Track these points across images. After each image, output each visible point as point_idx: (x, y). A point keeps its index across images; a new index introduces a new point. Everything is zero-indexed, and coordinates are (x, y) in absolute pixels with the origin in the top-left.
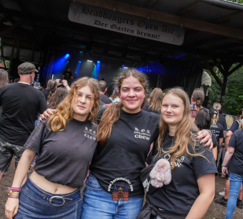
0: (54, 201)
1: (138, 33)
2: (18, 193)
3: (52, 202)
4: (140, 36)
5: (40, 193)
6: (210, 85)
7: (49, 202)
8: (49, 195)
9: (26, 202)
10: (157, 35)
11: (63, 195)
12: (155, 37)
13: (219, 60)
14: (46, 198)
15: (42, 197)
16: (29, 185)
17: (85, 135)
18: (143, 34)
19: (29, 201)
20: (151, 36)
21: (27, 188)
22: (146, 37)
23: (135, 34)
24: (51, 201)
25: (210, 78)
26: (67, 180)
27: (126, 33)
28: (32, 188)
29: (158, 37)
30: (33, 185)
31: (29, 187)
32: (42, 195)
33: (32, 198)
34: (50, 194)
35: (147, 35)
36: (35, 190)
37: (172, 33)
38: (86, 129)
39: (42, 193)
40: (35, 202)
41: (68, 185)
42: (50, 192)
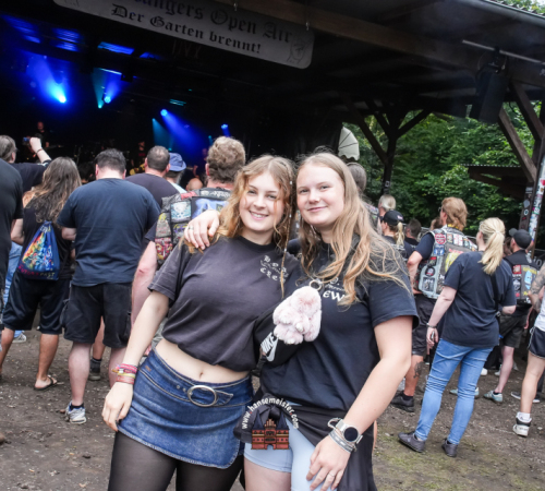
0: (197, 395)
1: (213, 37)
2: (133, 376)
3: (193, 397)
4: (215, 45)
5: (170, 378)
6: (356, 157)
7: (186, 396)
8: (187, 382)
9: (145, 393)
10: (253, 45)
11: (216, 385)
12: (251, 47)
13: (379, 104)
14: (181, 388)
15: (174, 386)
16: (153, 362)
17: (262, 270)
18: (223, 41)
19: (150, 393)
20: (241, 45)
21: (147, 367)
22: (230, 48)
23: (206, 41)
24: (191, 394)
25: (356, 141)
26: (219, 355)
27: (186, 37)
28: (157, 367)
29: (256, 48)
30: (159, 362)
31: (151, 366)
32: (175, 381)
33: (156, 386)
34: (190, 380)
35: (231, 43)
36: (163, 372)
37: (286, 41)
38: (267, 259)
39: (174, 376)
40: (161, 394)
41: (223, 364)
42: (189, 377)
